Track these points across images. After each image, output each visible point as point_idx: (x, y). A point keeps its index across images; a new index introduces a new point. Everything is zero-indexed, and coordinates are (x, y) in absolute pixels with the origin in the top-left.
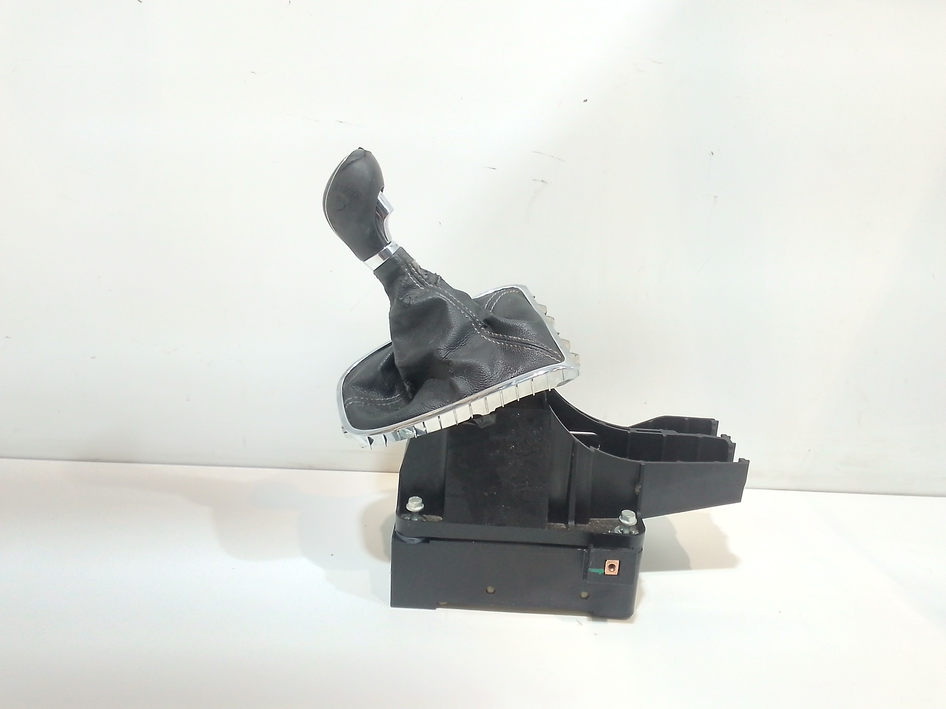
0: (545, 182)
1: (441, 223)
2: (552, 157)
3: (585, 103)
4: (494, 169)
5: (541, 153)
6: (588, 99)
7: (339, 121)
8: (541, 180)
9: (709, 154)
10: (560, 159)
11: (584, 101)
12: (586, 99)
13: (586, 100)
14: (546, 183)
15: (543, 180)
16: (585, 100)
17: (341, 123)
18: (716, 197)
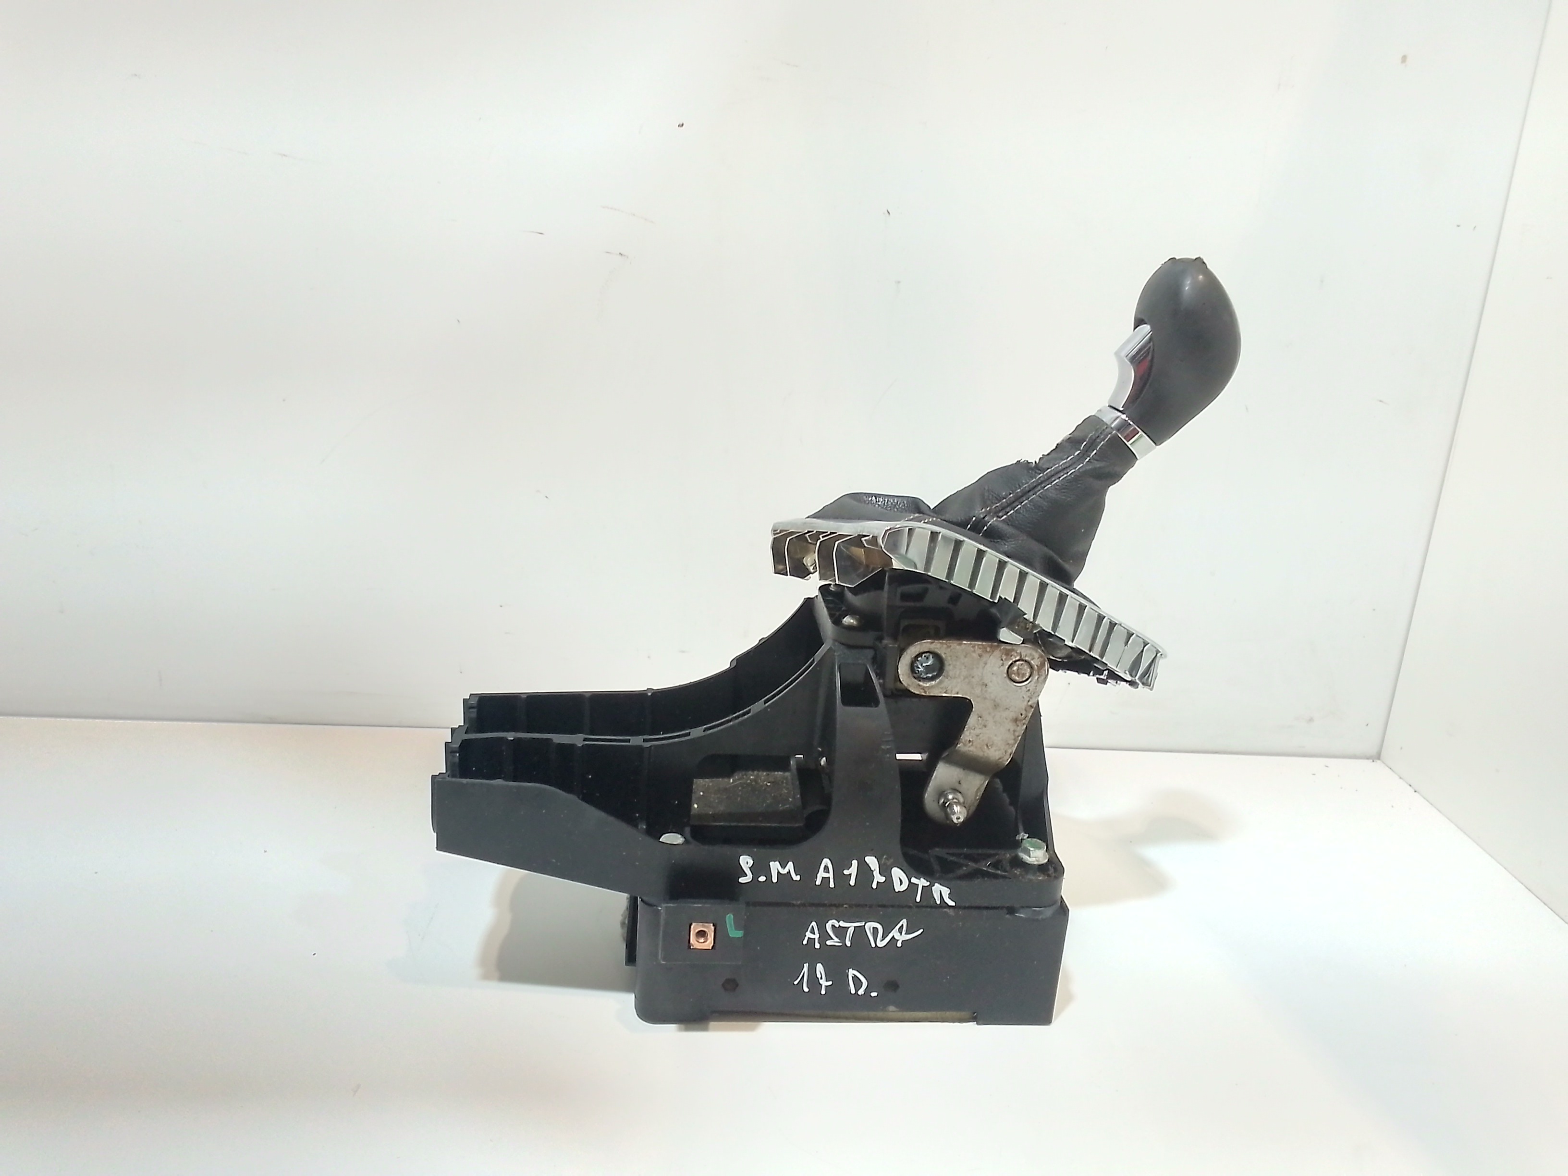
0: (625, 256)
1: (460, 320)
2: (634, 215)
3: (680, 128)
4: (541, 234)
5: (615, 209)
6: (684, 123)
8: (619, 253)
9: (884, 213)
10: (646, 219)
11: (679, 126)
12: (681, 123)
13: (683, 125)
14: (628, 257)
15: (621, 253)
16: (681, 125)
18: (899, 282)
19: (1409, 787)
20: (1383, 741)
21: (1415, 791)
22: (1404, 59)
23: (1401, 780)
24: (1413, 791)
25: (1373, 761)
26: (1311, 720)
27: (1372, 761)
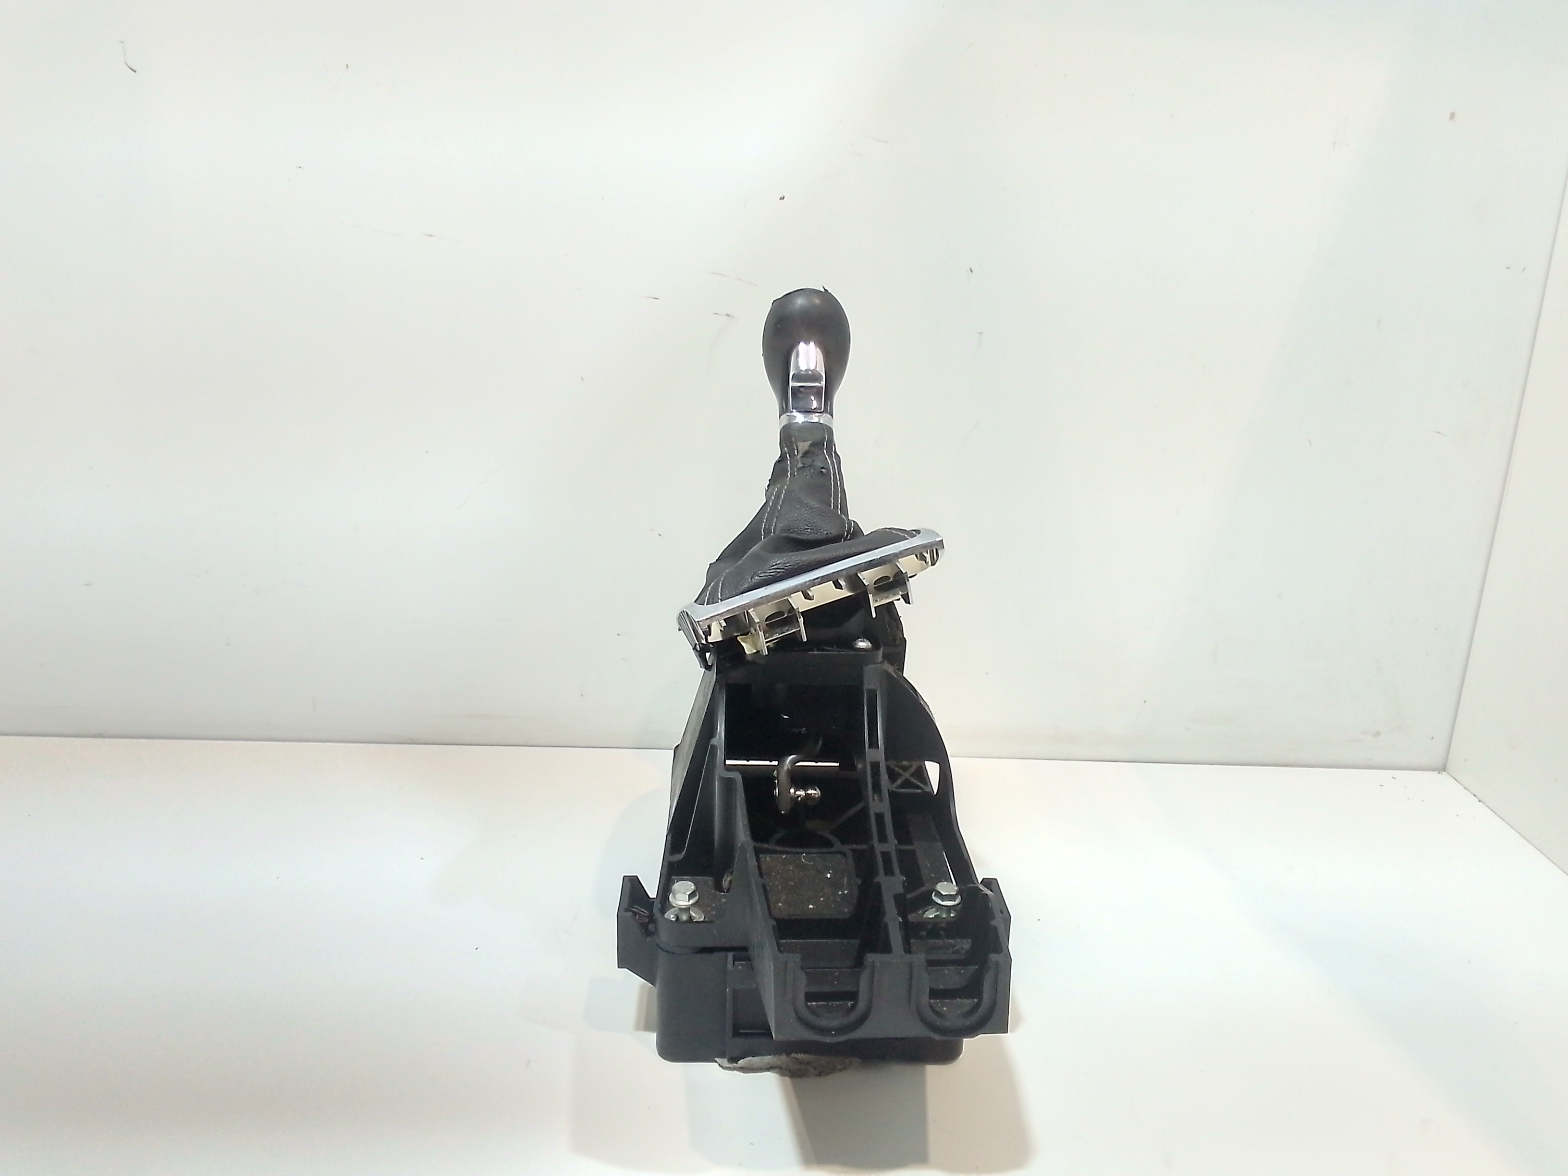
0: (731, 316)
1: (584, 378)
2: (740, 280)
3: (782, 201)
4: (656, 298)
5: (723, 275)
6: (785, 196)
7: (427, 235)
8: (726, 313)
9: (967, 271)
10: (750, 283)
11: (780, 199)
12: (782, 196)
13: (784, 198)
14: (734, 318)
15: (728, 314)
16: (782, 198)
17: (430, 237)
18: (981, 333)
19: (1474, 797)
20: (1448, 752)
21: (1480, 801)
22: (1452, 116)
23: (1466, 791)
24: (1478, 801)
25: (1439, 773)
26: (1378, 734)
27: (1437, 772)
